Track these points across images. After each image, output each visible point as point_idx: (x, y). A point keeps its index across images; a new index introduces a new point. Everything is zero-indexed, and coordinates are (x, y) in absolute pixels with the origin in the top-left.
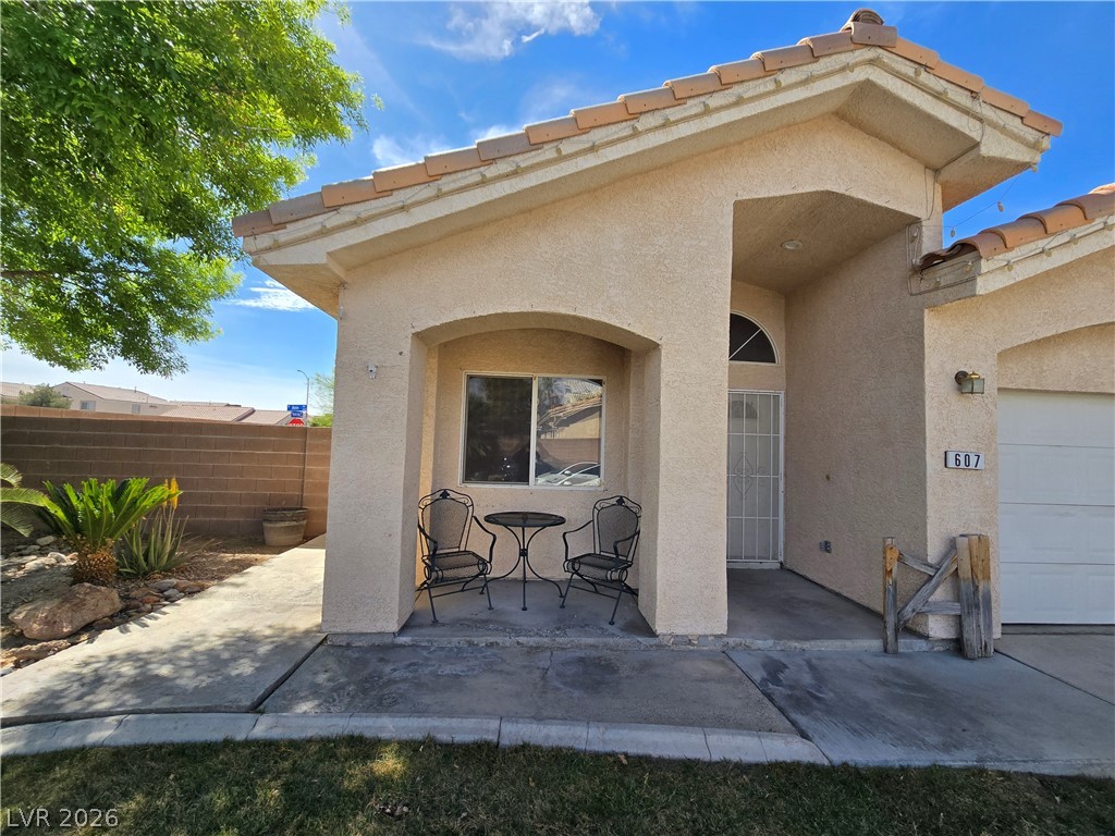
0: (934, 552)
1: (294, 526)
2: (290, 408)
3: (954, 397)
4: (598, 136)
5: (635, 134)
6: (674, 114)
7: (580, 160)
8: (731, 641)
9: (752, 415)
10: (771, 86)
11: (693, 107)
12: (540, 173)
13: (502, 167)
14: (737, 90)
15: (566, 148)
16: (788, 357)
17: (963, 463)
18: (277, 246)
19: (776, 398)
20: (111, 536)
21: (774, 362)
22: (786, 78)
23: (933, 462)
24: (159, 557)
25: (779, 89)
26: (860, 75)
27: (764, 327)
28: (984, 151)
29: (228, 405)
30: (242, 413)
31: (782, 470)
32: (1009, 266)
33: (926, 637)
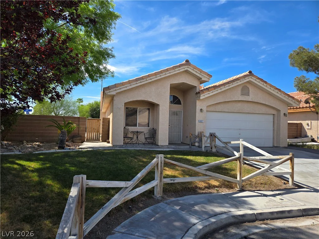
0: (197, 134)
3: (200, 112)
4: (151, 78)
5: (156, 77)
6: (161, 75)
7: (149, 80)
8: (169, 146)
9: (177, 115)
10: (174, 71)
11: (164, 74)
12: (144, 82)
13: (139, 82)
14: (170, 71)
15: (147, 79)
16: (184, 104)
17: (201, 122)
18: (110, 92)
19: (181, 111)
21: (181, 104)
22: (176, 70)
23: (197, 122)
25: (175, 71)
26: (186, 69)
27: (179, 98)
28: (202, 79)
31: (182, 125)
32: (204, 95)
33: (195, 146)
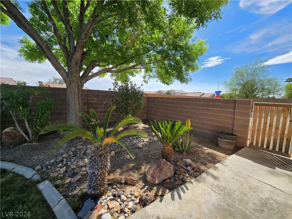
1: (231, 142)
2: (216, 92)
20: (171, 143)
24: (185, 146)
29: (198, 92)
30: (201, 94)
